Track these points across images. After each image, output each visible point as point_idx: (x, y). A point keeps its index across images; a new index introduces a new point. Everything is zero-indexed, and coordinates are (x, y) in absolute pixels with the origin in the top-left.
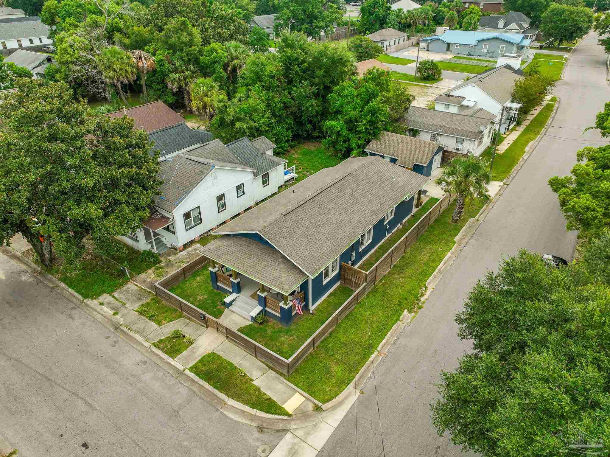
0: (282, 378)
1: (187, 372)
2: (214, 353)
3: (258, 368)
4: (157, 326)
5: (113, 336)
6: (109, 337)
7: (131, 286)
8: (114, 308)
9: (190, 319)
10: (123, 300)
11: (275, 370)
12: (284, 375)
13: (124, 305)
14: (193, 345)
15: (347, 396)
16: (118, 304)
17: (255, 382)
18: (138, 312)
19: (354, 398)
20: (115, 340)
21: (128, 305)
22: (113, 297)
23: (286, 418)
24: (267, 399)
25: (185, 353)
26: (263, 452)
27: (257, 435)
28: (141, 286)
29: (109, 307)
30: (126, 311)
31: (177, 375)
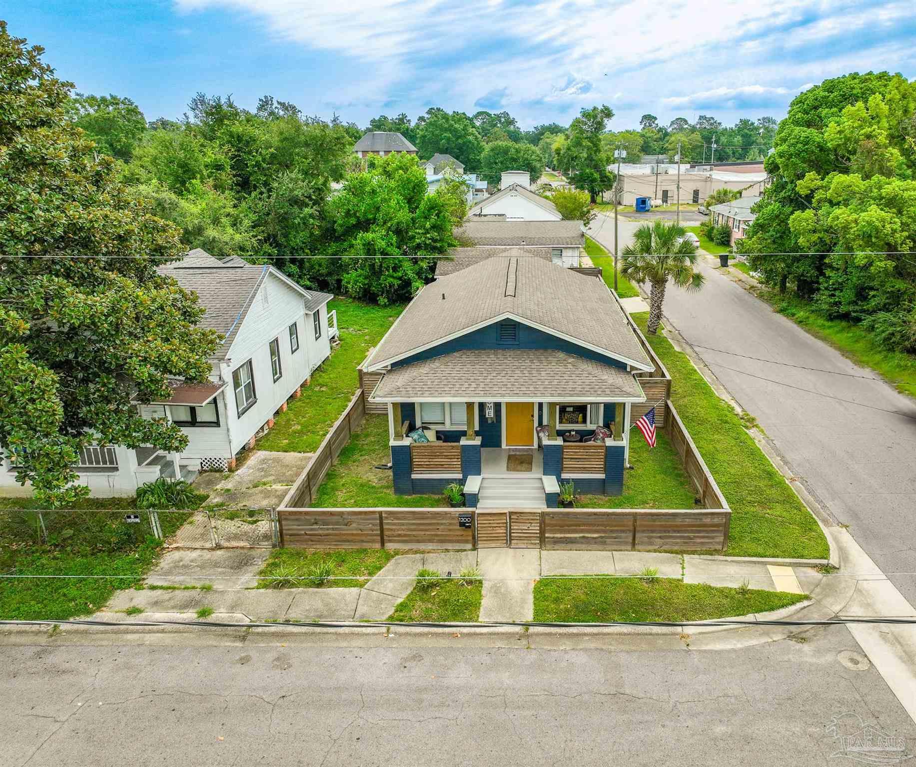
0: (717, 557)
1: (537, 628)
2: (548, 578)
3: (662, 562)
4: (355, 590)
5: (253, 654)
6: (244, 661)
7: (177, 555)
8: (185, 606)
9: (416, 552)
10: (193, 583)
11: (693, 552)
12: (717, 552)
13: (207, 589)
14: (486, 585)
15: (836, 540)
16: (187, 593)
17: (687, 580)
18: (266, 587)
19: (846, 538)
20: (270, 656)
21: (218, 586)
22: (153, 588)
23: (806, 603)
24: (743, 591)
25: (487, 602)
26: (856, 662)
27: (806, 648)
28: (208, 545)
29: (166, 609)
30: (230, 598)
31: (524, 642)
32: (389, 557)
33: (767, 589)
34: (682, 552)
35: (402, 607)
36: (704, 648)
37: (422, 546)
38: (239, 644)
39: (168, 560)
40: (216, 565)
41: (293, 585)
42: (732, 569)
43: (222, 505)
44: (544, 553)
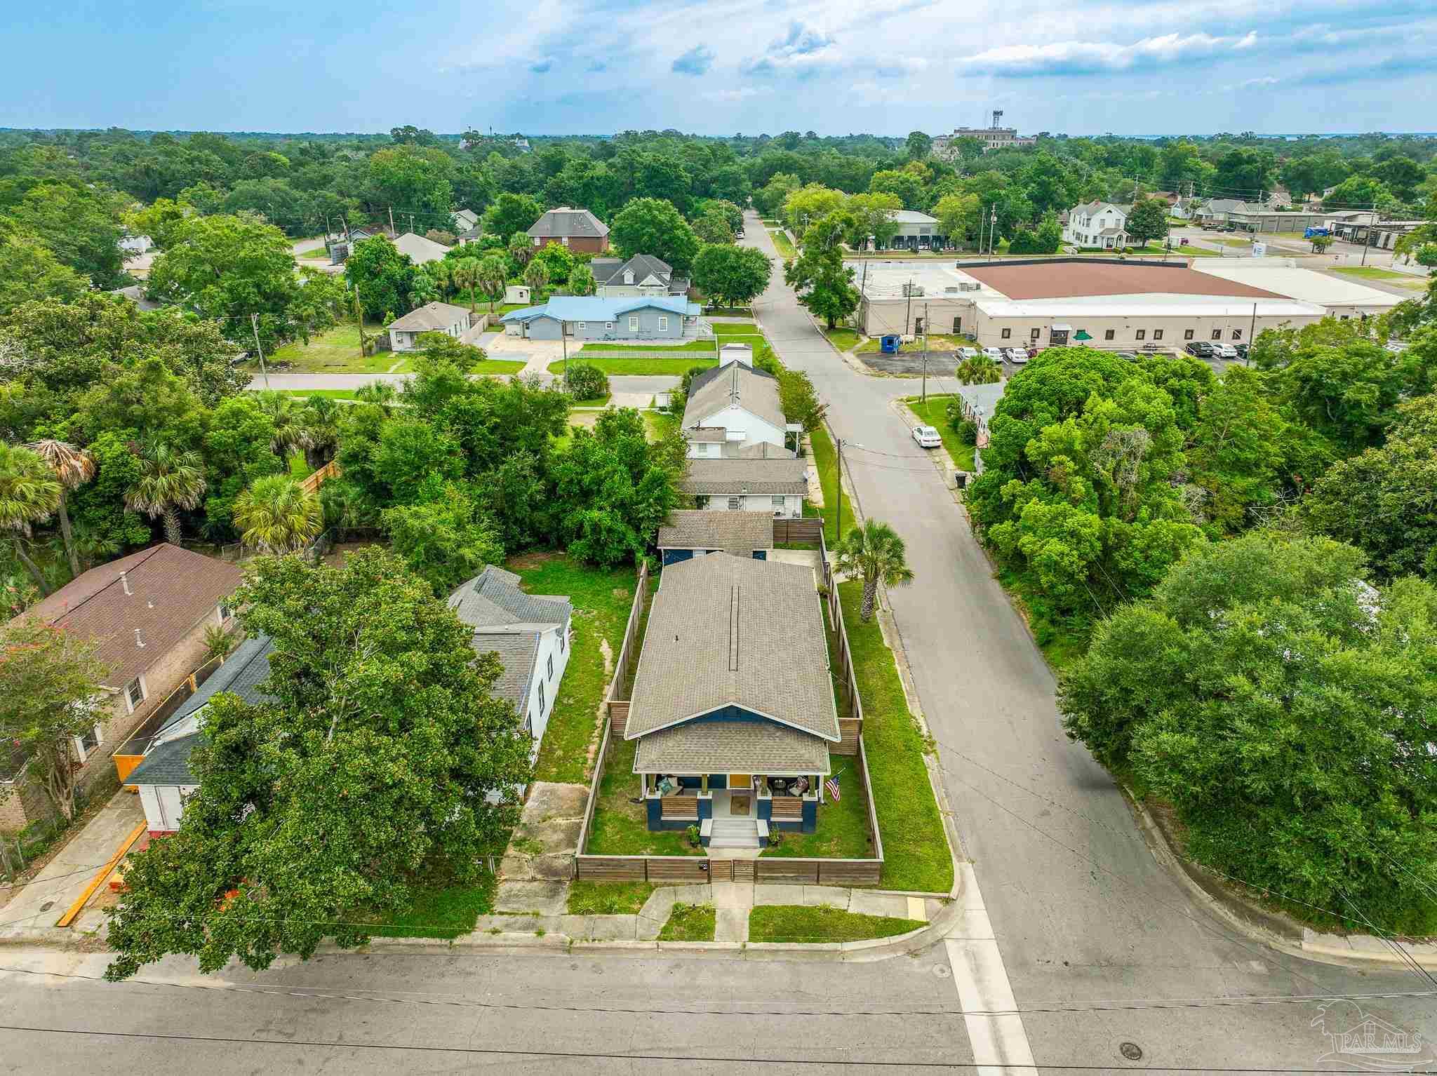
0: (875, 891)
1: (752, 945)
2: (759, 907)
3: (837, 894)
4: (633, 916)
5: (578, 963)
6: (574, 967)
7: (507, 886)
8: (526, 928)
9: (670, 885)
10: (526, 910)
11: (859, 887)
12: (875, 887)
13: (537, 914)
14: (718, 913)
15: (962, 874)
16: (525, 918)
17: (851, 911)
18: (574, 913)
19: (970, 872)
20: (590, 965)
21: (543, 912)
22: (501, 913)
23: (925, 928)
24: (886, 920)
25: (719, 927)
26: (943, 971)
27: (916, 962)
28: (527, 878)
29: (515, 930)
30: (553, 921)
31: (742, 955)
32: (651, 890)
33: (903, 918)
34: (850, 887)
35: (665, 930)
36: (854, 961)
37: (673, 881)
38: (566, 955)
39: (502, 889)
40: (536, 894)
41: (592, 913)
42: (882, 900)
43: (524, 840)
44: (757, 886)
